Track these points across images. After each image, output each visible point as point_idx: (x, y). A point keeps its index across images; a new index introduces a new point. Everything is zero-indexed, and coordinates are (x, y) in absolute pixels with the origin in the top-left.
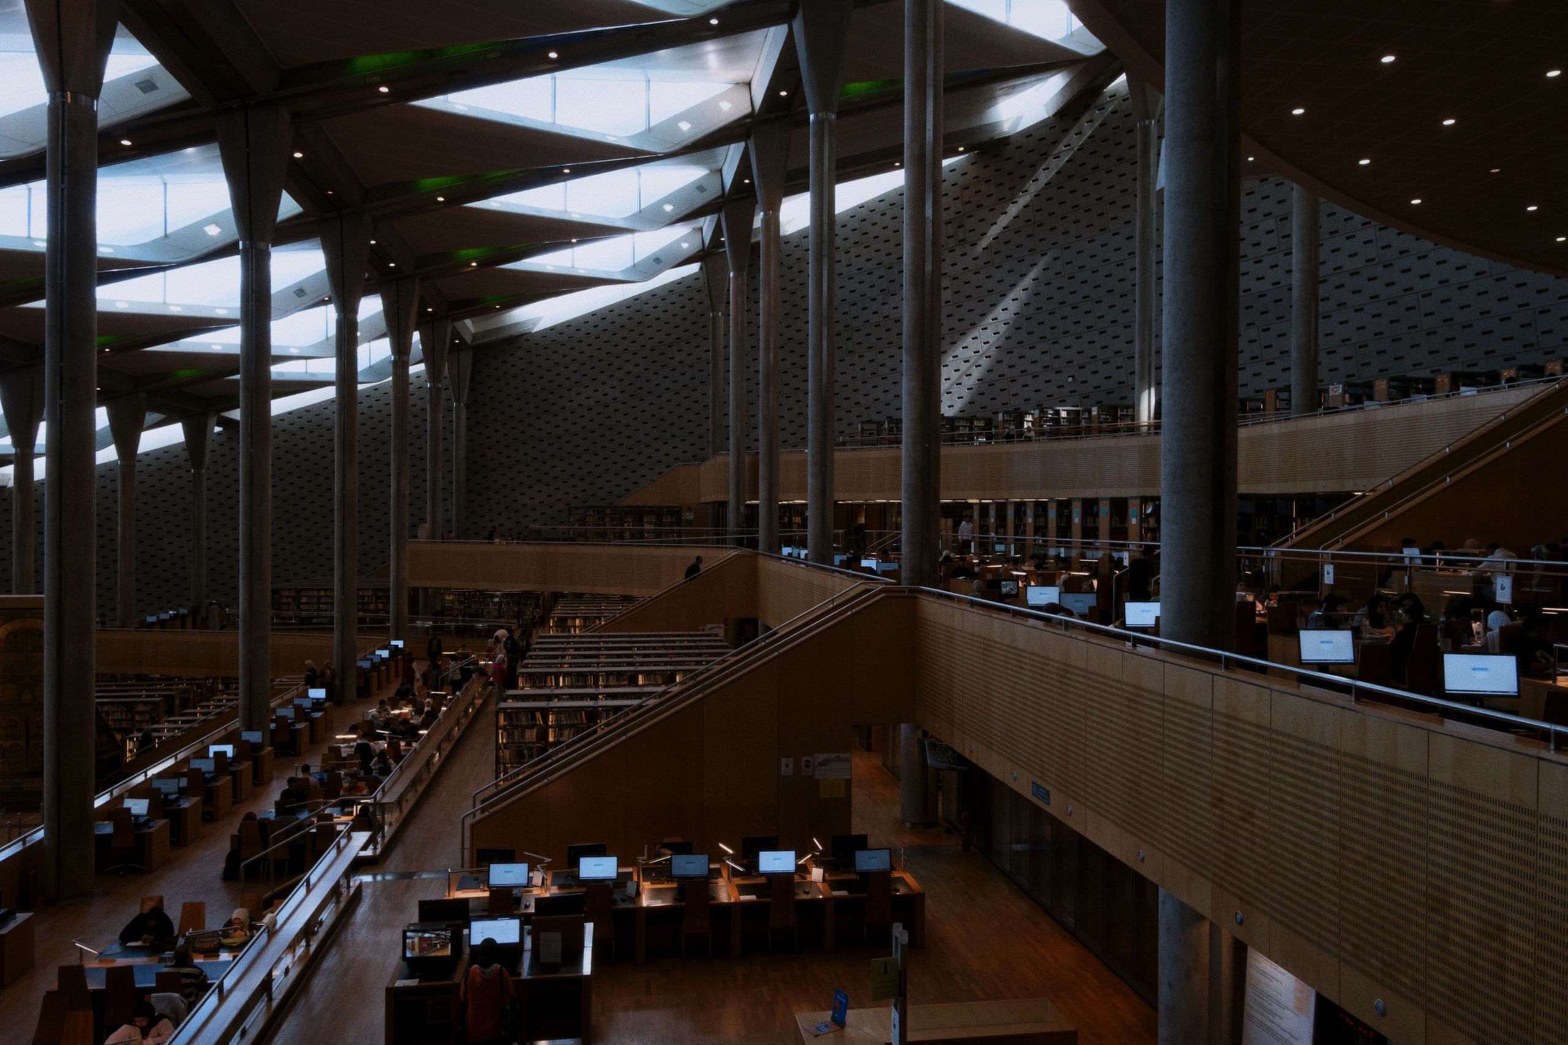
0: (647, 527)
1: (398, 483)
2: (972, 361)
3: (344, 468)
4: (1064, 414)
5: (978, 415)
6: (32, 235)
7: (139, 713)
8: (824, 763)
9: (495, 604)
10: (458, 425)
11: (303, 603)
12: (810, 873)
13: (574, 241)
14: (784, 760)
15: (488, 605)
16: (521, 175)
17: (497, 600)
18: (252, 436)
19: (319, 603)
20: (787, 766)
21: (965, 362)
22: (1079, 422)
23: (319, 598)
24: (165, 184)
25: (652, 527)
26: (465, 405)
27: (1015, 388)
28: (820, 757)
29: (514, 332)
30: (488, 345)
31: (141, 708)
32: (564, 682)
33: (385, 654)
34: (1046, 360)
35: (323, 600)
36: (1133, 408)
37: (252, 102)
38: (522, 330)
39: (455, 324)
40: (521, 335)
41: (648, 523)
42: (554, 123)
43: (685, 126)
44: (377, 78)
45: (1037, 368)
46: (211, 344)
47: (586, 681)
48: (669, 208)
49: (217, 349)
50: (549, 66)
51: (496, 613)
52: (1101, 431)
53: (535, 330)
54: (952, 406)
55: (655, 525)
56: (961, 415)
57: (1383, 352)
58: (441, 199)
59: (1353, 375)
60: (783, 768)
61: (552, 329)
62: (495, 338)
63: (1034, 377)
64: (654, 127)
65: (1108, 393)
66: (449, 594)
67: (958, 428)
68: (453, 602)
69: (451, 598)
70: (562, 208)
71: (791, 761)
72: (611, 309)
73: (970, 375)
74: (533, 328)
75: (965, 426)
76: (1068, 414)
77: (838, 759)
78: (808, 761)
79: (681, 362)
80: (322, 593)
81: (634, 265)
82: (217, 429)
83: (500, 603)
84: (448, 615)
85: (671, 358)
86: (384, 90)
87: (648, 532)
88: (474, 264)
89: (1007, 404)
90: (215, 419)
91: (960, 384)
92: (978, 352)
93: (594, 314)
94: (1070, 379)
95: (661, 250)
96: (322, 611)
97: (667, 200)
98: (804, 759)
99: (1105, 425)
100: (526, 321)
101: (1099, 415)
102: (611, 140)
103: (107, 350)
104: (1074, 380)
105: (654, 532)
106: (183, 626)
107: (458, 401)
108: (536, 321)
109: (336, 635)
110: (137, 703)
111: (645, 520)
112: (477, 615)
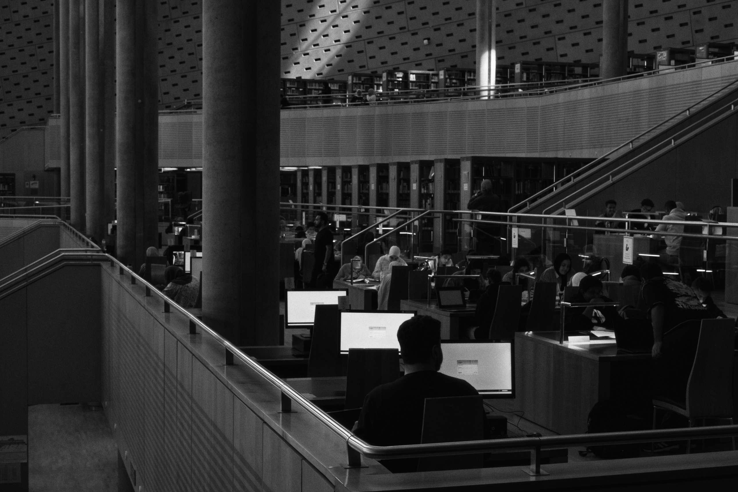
2: (329, 20)
4: (412, 78)
5: (336, 78)
21: (322, 21)
22: (428, 86)
27: (371, 50)
34: (402, 21)
36: (474, 72)
45: (394, 29)
52: (447, 95)
54: (309, 68)
56: (318, 78)
57: (715, 18)
59: (688, 42)
63: (391, 39)
65: (462, 57)
67: (310, 91)
73: (327, 35)
75: (318, 90)
76: (416, 77)
77: (12, 442)
79: (26, 16)
85: (15, 12)
89: (364, 66)
91: (318, 45)
92: (335, 11)
94: (426, 42)
99: (451, 89)
101: (446, 79)
104: (429, 43)
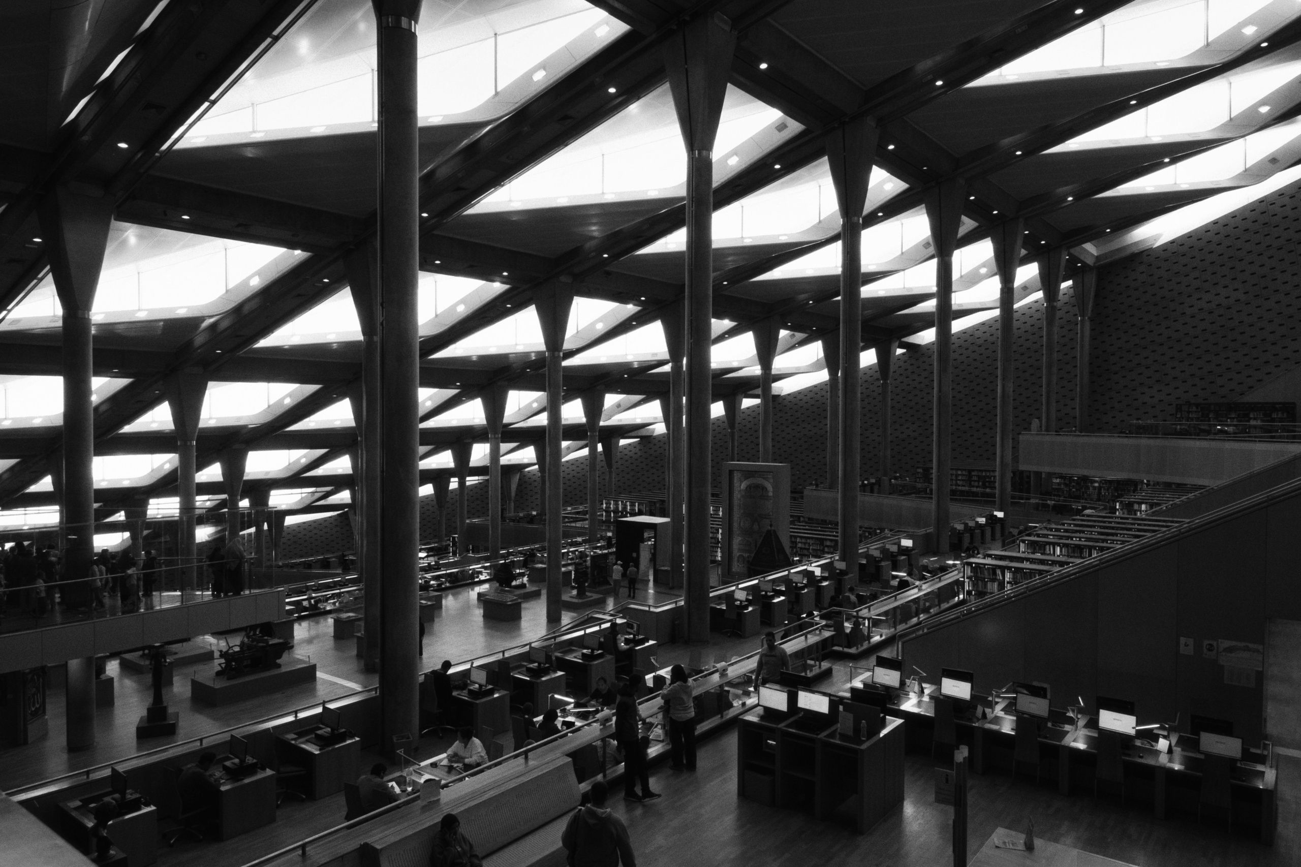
0: (1253, 423)
1: (1003, 387)
3: (940, 376)
6: (744, 236)
7: (828, 546)
8: (1230, 650)
9: (1095, 488)
10: (1082, 336)
11: (959, 480)
12: (1157, 741)
13: (1167, 160)
14: (1183, 640)
15: (1089, 489)
16: (1087, 117)
17: (1096, 485)
18: (846, 356)
19: (957, 480)
20: (1186, 645)
23: (957, 476)
24: (820, 186)
25: (1259, 423)
26: (1089, 318)
28: (1227, 644)
29: (1135, 250)
30: (1112, 265)
31: (828, 543)
32: (1061, 551)
33: (982, 520)
35: (960, 478)
37: (847, 120)
38: (1142, 247)
39: (1072, 251)
40: (1142, 252)
41: (1255, 419)
42: (1103, 66)
43: (1250, 31)
44: (929, 77)
46: (877, 291)
47: (1081, 553)
48: (1264, 110)
49: (882, 293)
50: (1077, 22)
51: (1095, 497)
53: (1154, 247)
55: (1263, 421)
58: (1019, 153)
60: (1182, 646)
61: (1172, 242)
62: (1116, 257)
64: (1212, 41)
66: (1057, 478)
68: (1059, 484)
69: (1058, 481)
70: (1143, 135)
71: (1191, 641)
72: (1233, 216)
74: (1153, 244)
77: (1247, 649)
78: (1211, 645)
80: (959, 472)
81: (1246, 170)
82: (899, 351)
83: (1100, 488)
84: (1054, 495)
86: (939, 83)
87: (1255, 427)
88: (1070, 199)
90: (897, 344)
93: (1215, 223)
95: (1277, 151)
96: (959, 486)
97: (1263, 103)
98: (1206, 642)
100: (1146, 239)
102: (1162, 65)
103: (811, 302)
105: (1261, 427)
106: (872, 491)
107: (1083, 316)
108: (1157, 237)
109: (934, 502)
110: (826, 540)
111: (1251, 416)
112: (1077, 498)
